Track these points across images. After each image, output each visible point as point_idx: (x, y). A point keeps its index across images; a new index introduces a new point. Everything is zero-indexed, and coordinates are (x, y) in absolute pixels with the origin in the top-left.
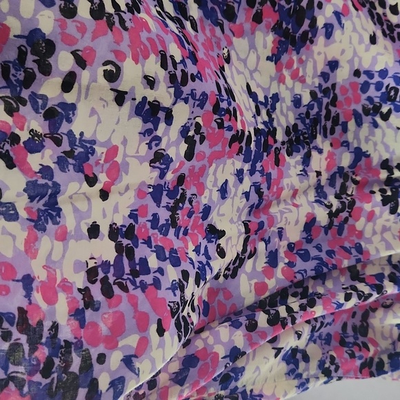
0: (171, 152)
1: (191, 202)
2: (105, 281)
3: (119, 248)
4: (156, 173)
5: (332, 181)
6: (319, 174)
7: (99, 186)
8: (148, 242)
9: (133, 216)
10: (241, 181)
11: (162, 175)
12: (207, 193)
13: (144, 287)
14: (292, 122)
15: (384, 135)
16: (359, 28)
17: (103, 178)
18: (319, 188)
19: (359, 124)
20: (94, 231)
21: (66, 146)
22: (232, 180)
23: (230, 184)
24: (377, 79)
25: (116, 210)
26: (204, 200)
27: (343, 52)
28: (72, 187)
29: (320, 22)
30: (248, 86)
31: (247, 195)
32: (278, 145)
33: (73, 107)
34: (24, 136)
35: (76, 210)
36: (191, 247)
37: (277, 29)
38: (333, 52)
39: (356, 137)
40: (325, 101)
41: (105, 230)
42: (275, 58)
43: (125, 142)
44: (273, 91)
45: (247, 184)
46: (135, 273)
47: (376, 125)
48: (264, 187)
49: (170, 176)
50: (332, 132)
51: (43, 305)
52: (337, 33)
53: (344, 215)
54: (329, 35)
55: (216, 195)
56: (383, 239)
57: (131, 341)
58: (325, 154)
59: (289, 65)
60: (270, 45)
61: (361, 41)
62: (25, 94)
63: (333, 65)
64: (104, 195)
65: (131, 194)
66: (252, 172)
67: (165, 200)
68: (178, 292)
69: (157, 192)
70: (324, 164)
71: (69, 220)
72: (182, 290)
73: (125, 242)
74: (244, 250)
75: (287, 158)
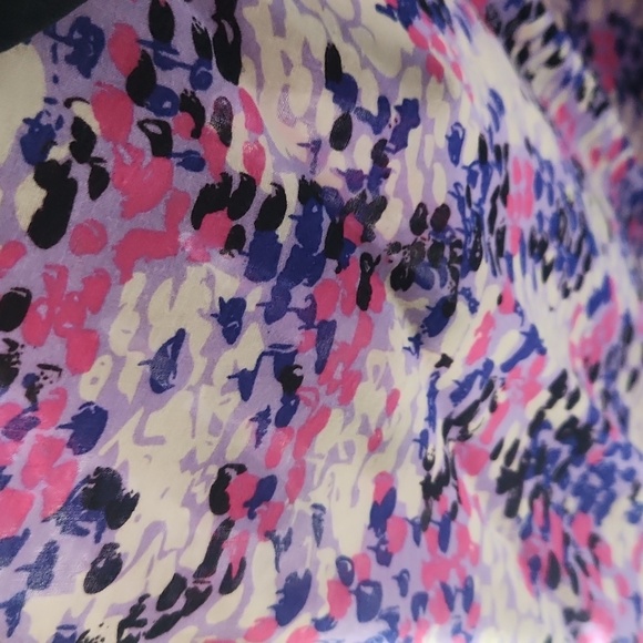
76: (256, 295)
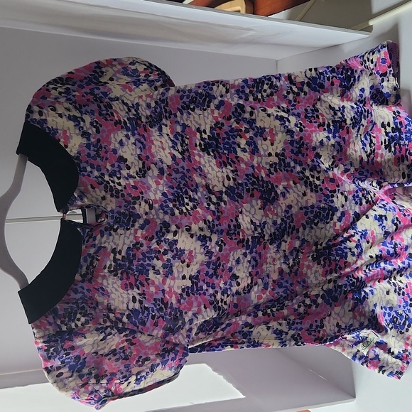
0: (213, 250)
1: (223, 266)
2: (187, 292)
3: (192, 282)
4: (207, 257)
5: (291, 253)
6: (284, 251)
7: (185, 264)
8: (204, 281)
9: (199, 272)
10: (246, 257)
11: (210, 258)
12: (230, 262)
13: (200, 294)
14: (273, 231)
15: (316, 232)
16: (296, 191)
17: (187, 261)
18: (285, 257)
19: (304, 229)
20: (184, 277)
21: (175, 252)
22: (241, 257)
23: (241, 258)
24: (310, 209)
25: (192, 270)
26: (229, 265)
27: (292, 201)
28: (177, 264)
29: (279, 192)
30: (251, 220)
31: (249, 262)
32: (266, 241)
33: (177, 240)
34: (162, 251)
35: (178, 271)
36: (222, 282)
37: (261, 198)
38: (288, 202)
39: (303, 234)
40: (288, 221)
41: (188, 277)
42: (262, 208)
43: (195, 249)
44: (263, 221)
45: (249, 257)
46: (197, 290)
47: (312, 228)
48: (258, 258)
49: (213, 258)
50: (292, 233)
51: (168, 298)
52: (287, 195)
53: (296, 267)
54: (284, 196)
55: (234, 263)
56: (315, 276)
57: (195, 309)
58: (288, 243)
59: (270, 210)
60: (260, 204)
61: (299, 196)
62: (163, 239)
63: (290, 207)
64: (188, 266)
65: (198, 265)
66: (251, 253)
67: (211, 266)
68: (213, 297)
69: (208, 264)
70: (287, 247)
71: (176, 274)
72: (215, 297)
73: (195, 281)
74: (252, 283)
75: (270, 246)
76: (248, 251)
